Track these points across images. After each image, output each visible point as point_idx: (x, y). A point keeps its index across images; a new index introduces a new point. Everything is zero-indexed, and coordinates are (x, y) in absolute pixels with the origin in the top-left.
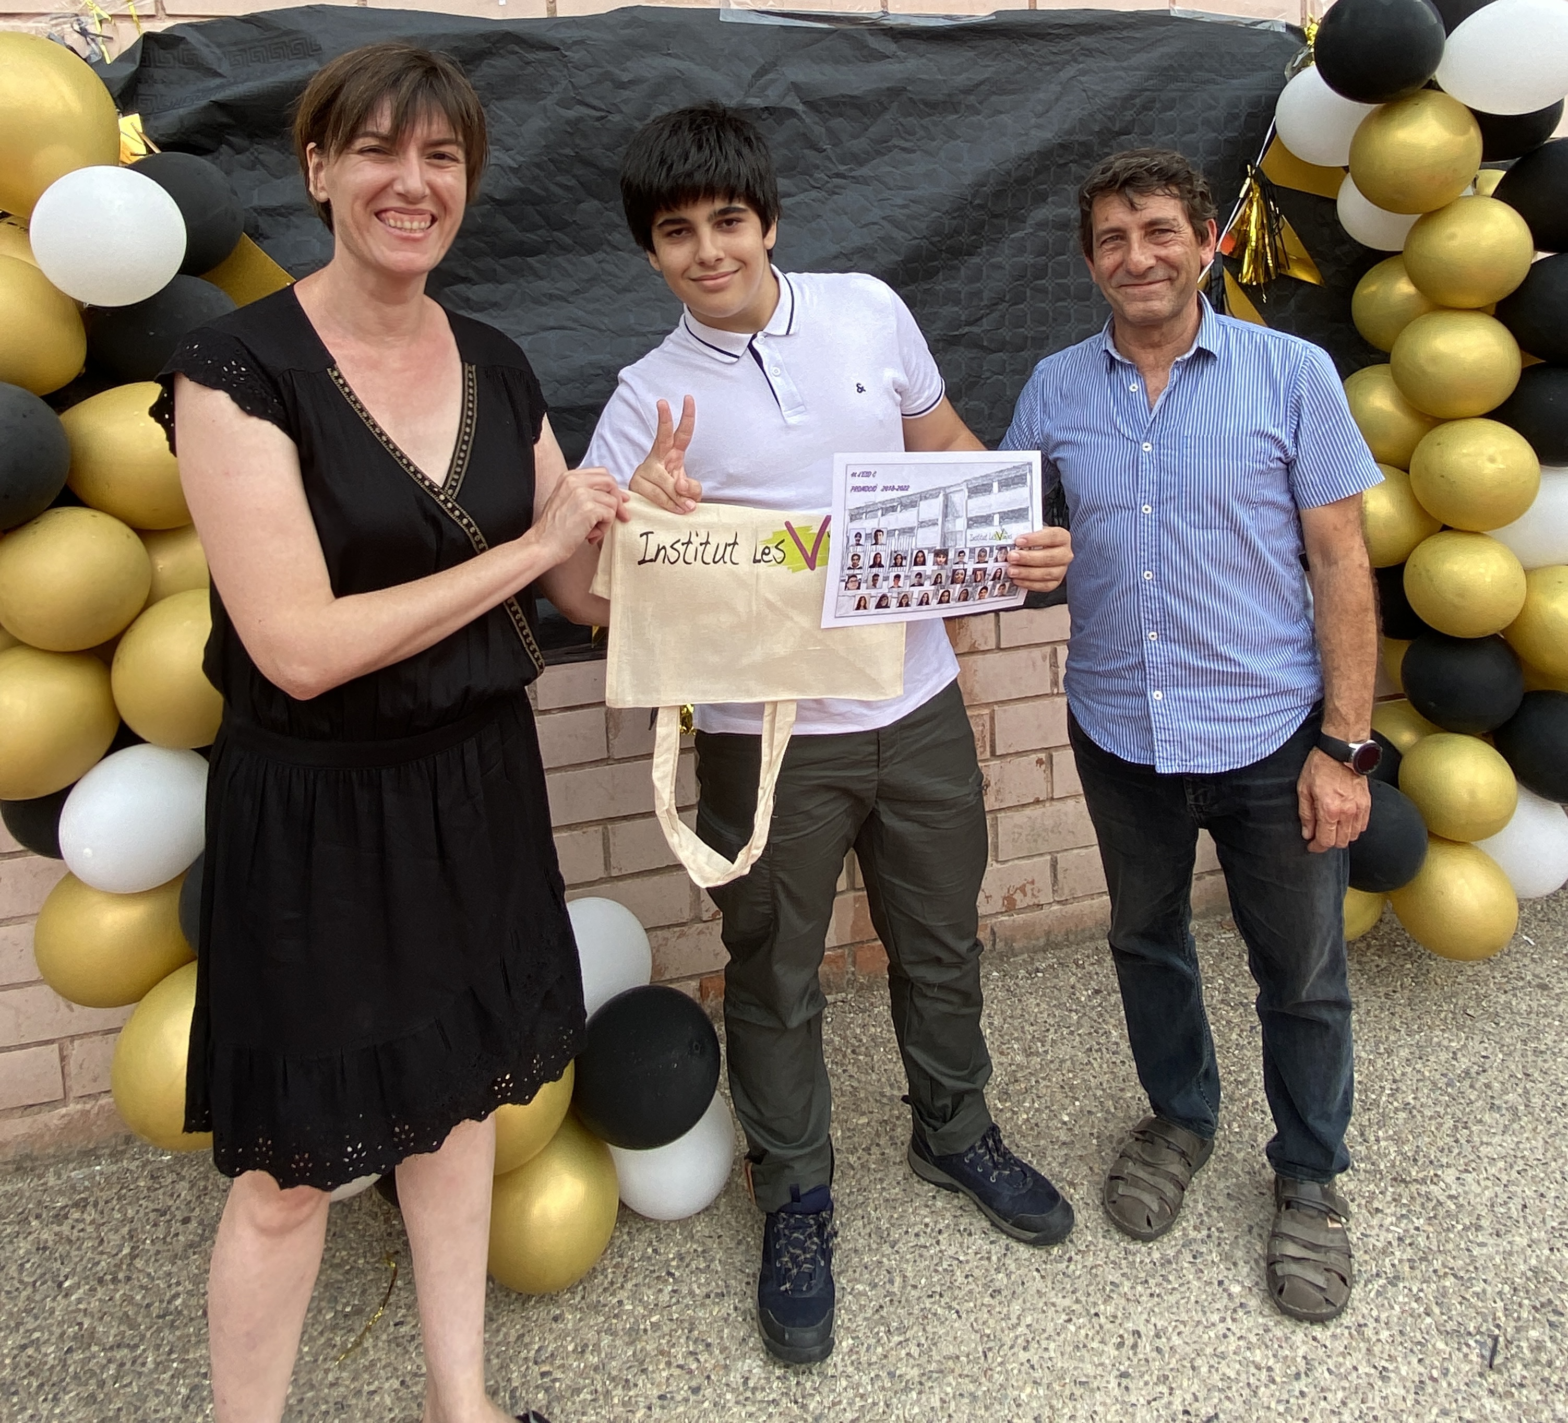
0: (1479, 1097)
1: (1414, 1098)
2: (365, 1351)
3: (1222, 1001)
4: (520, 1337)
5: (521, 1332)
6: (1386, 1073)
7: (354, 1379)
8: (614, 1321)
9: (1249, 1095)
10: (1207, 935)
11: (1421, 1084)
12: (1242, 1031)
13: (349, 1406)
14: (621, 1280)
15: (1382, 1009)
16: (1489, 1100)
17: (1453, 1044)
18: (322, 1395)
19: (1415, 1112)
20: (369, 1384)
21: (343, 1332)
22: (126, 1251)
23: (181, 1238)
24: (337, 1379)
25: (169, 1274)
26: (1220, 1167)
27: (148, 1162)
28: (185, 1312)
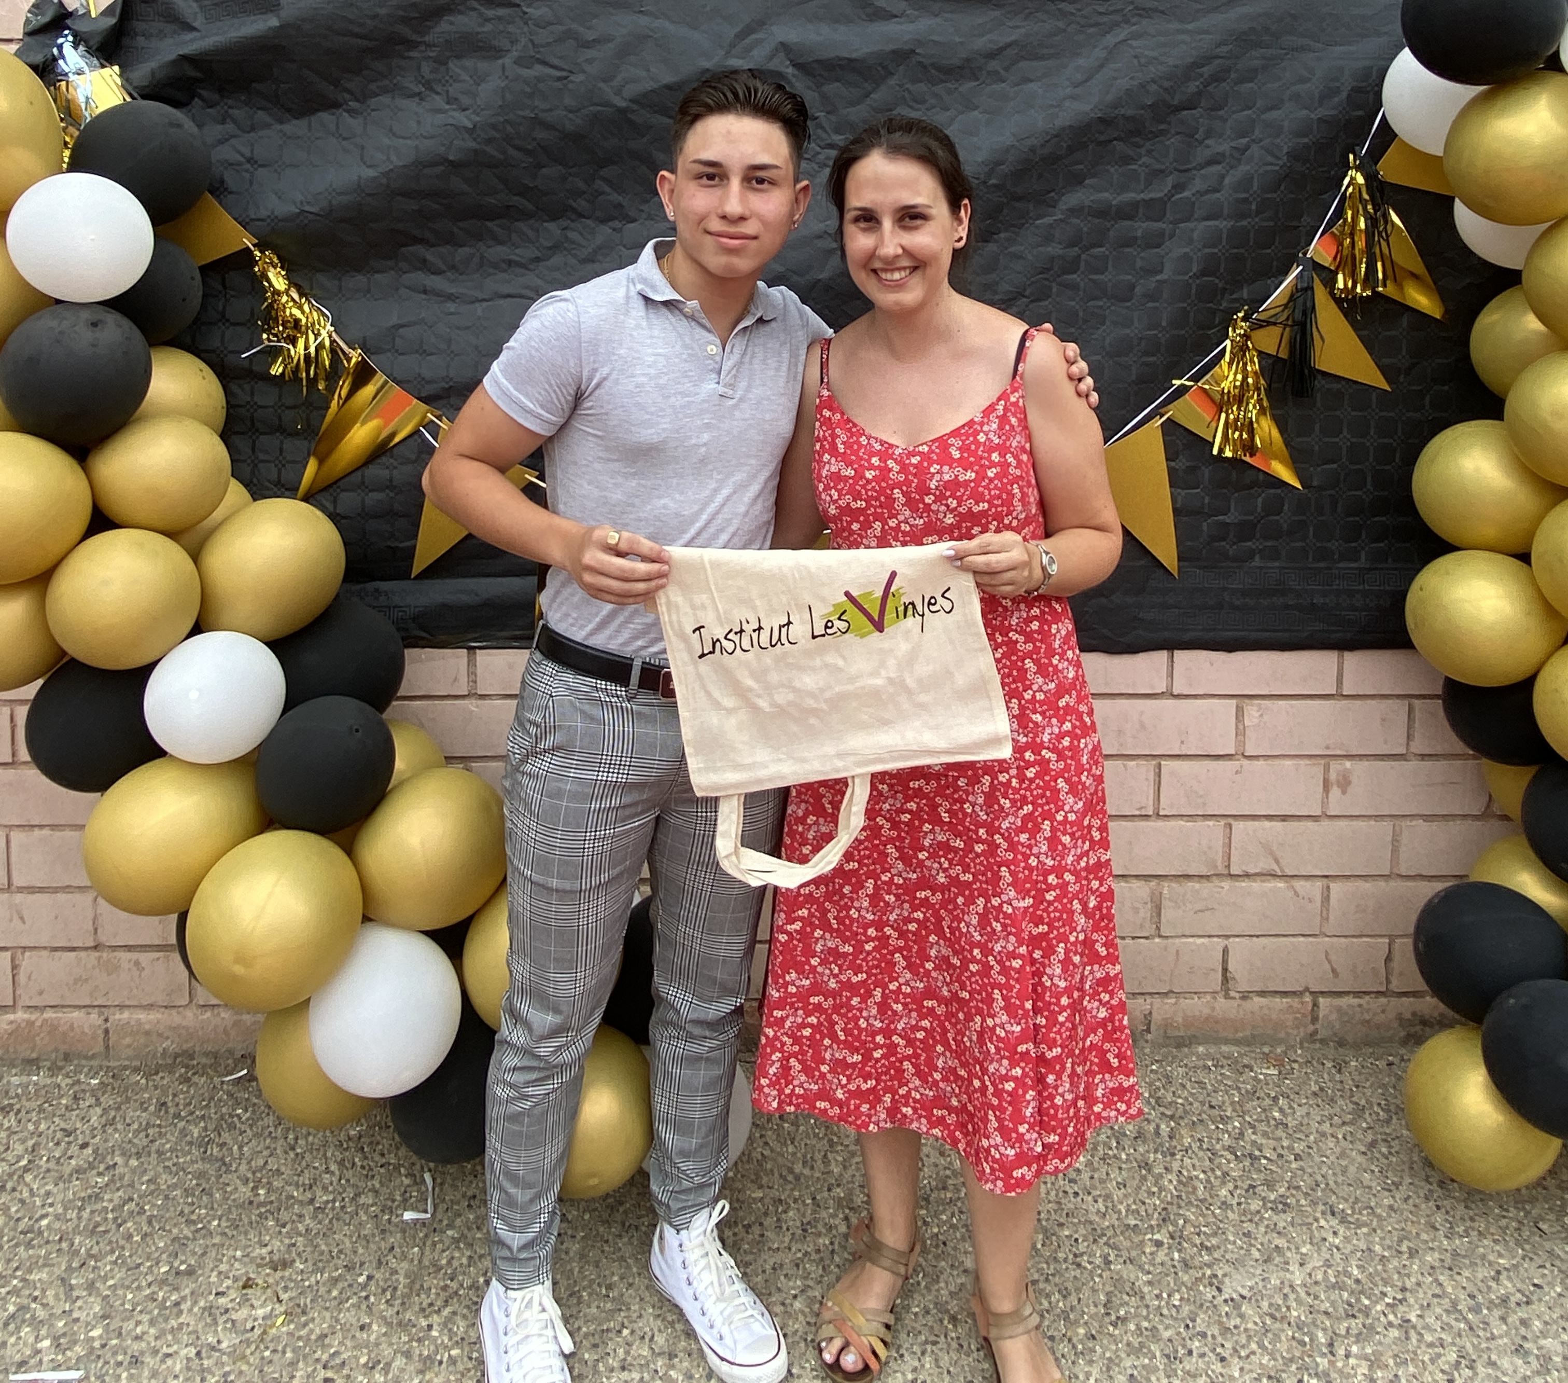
0: (1507, 1334)
1: (1419, 1316)
2: (181, 1312)
3: (1229, 1149)
4: (324, 1336)
5: (326, 1331)
6: (1396, 1277)
7: (156, 1338)
8: (415, 1344)
9: (1209, 1266)
10: (1245, 1066)
11: (1435, 1300)
12: (1236, 1187)
13: (142, 1362)
14: (439, 1303)
15: (1427, 1198)
16: (1519, 1341)
17: (1501, 1261)
18: (124, 1344)
19: (1412, 1333)
20: (168, 1346)
21: (166, 1288)
22: (24, 1162)
23: (73, 1162)
24: (144, 1333)
25: (48, 1194)
26: (1135, 1343)
27: (78, 1082)
28: (46, 1234)
